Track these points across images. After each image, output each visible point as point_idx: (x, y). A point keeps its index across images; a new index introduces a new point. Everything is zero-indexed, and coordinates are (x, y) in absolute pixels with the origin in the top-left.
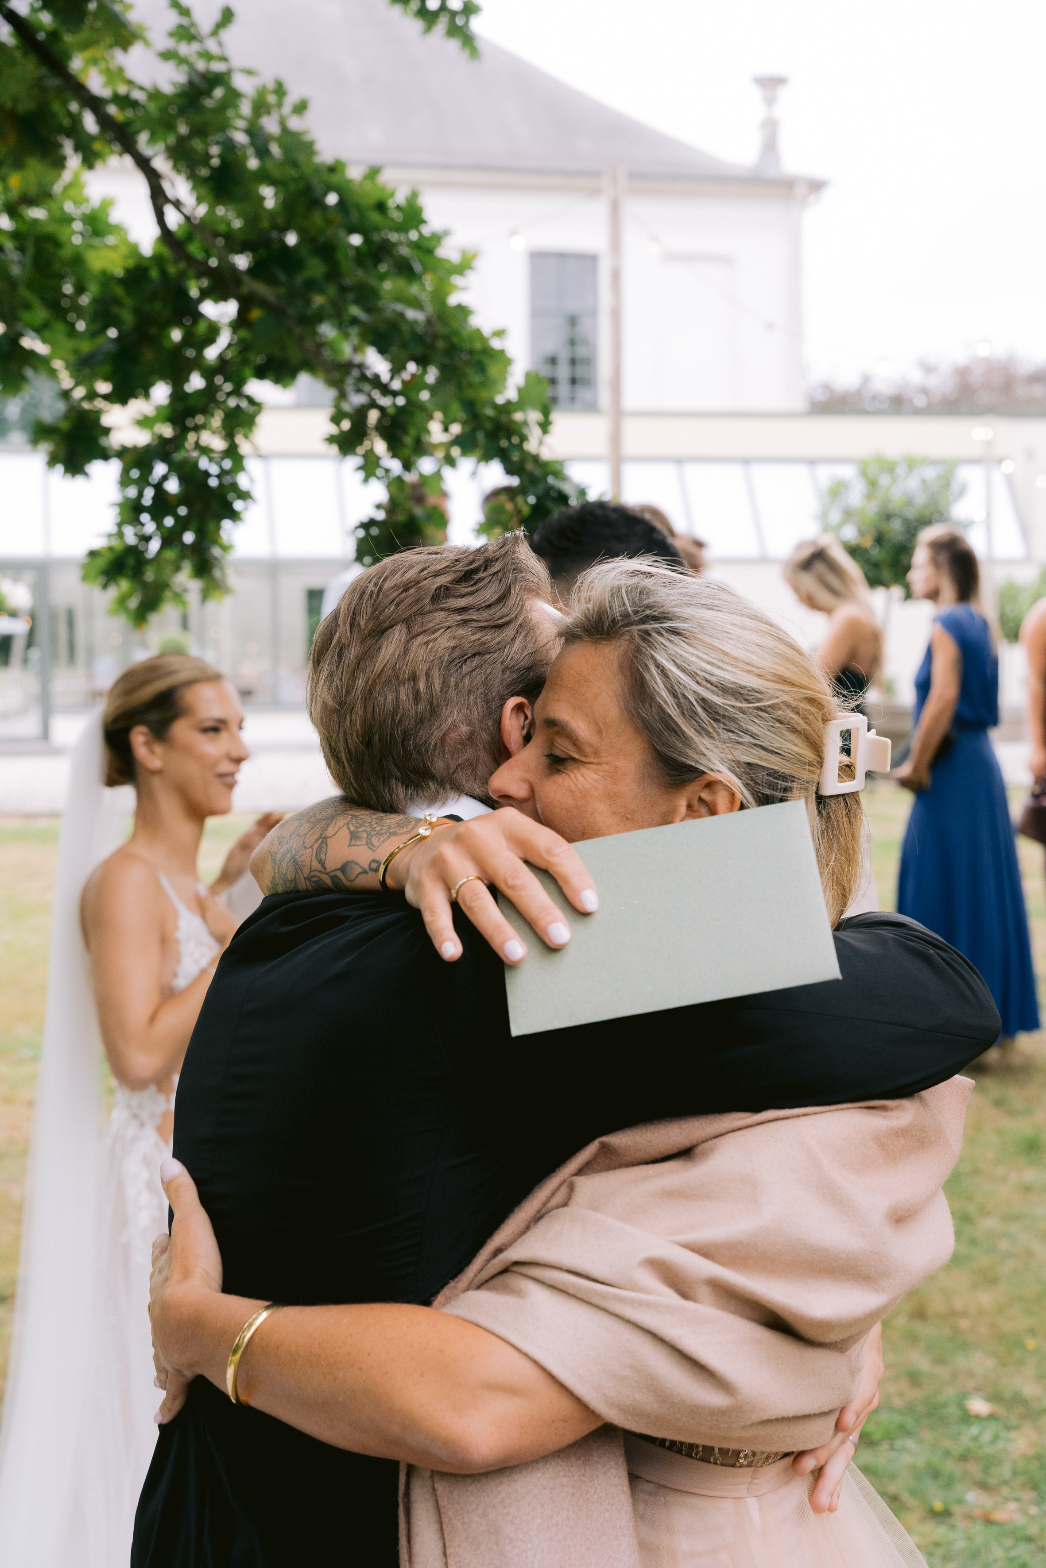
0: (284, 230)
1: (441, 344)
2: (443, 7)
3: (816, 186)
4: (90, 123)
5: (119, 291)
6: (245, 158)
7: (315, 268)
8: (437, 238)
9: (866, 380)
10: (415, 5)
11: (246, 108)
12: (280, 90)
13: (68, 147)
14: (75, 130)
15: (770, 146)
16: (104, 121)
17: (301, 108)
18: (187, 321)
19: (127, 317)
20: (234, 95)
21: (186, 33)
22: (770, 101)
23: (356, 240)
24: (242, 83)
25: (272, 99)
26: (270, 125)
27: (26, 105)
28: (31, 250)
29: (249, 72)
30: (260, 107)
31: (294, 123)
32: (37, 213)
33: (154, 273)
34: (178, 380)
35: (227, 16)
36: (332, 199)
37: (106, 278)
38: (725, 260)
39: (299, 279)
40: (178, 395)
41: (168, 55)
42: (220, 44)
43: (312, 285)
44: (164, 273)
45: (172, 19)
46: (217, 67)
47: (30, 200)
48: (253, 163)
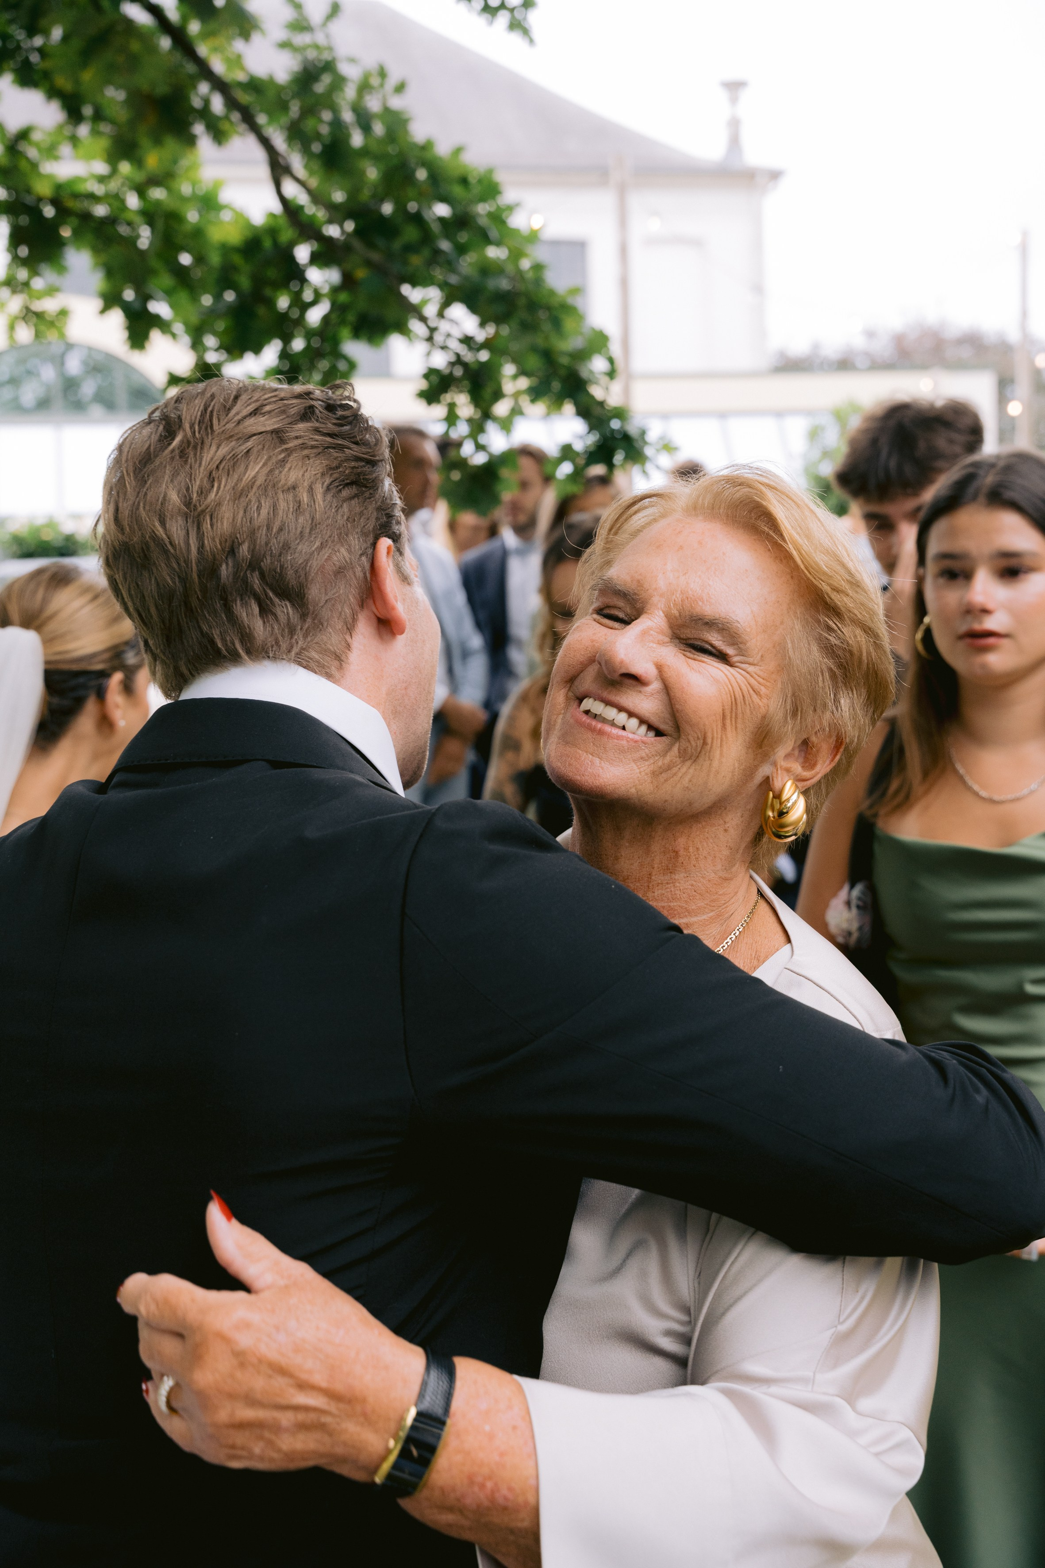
0: (382, 201)
1: (522, 302)
2: (503, 6)
3: (775, 175)
4: (217, 104)
5: (237, 259)
6: (348, 136)
7: (411, 234)
8: (510, 208)
9: (816, 347)
10: (479, 5)
11: (350, 92)
12: (382, 73)
13: (199, 129)
14: (205, 113)
15: (735, 142)
16: (232, 103)
17: (400, 88)
18: (294, 286)
19: (245, 282)
20: (339, 81)
21: (300, 25)
22: (734, 100)
23: (442, 210)
24: (345, 69)
25: (375, 81)
26: (373, 104)
27: (162, 90)
28: (160, 223)
29: (352, 60)
30: (364, 87)
31: (396, 103)
32: (157, 194)
33: (267, 244)
34: (287, 339)
35: (335, 10)
36: (422, 174)
37: (226, 249)
38: (696, 243)
39: (397, 245)
40: (284, 355)
41: (285, 45)
42: (327, 36)
43: (409, 248)
44: (275, 243)
45: (287, 14)
46: (326, 56)
47: (155, 181)
48: (357, 140)
